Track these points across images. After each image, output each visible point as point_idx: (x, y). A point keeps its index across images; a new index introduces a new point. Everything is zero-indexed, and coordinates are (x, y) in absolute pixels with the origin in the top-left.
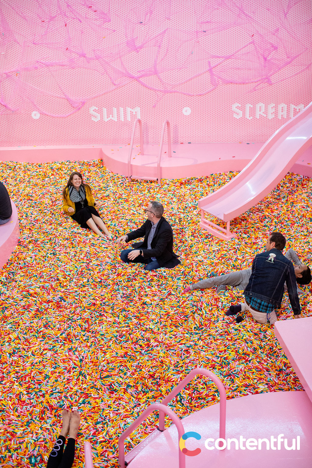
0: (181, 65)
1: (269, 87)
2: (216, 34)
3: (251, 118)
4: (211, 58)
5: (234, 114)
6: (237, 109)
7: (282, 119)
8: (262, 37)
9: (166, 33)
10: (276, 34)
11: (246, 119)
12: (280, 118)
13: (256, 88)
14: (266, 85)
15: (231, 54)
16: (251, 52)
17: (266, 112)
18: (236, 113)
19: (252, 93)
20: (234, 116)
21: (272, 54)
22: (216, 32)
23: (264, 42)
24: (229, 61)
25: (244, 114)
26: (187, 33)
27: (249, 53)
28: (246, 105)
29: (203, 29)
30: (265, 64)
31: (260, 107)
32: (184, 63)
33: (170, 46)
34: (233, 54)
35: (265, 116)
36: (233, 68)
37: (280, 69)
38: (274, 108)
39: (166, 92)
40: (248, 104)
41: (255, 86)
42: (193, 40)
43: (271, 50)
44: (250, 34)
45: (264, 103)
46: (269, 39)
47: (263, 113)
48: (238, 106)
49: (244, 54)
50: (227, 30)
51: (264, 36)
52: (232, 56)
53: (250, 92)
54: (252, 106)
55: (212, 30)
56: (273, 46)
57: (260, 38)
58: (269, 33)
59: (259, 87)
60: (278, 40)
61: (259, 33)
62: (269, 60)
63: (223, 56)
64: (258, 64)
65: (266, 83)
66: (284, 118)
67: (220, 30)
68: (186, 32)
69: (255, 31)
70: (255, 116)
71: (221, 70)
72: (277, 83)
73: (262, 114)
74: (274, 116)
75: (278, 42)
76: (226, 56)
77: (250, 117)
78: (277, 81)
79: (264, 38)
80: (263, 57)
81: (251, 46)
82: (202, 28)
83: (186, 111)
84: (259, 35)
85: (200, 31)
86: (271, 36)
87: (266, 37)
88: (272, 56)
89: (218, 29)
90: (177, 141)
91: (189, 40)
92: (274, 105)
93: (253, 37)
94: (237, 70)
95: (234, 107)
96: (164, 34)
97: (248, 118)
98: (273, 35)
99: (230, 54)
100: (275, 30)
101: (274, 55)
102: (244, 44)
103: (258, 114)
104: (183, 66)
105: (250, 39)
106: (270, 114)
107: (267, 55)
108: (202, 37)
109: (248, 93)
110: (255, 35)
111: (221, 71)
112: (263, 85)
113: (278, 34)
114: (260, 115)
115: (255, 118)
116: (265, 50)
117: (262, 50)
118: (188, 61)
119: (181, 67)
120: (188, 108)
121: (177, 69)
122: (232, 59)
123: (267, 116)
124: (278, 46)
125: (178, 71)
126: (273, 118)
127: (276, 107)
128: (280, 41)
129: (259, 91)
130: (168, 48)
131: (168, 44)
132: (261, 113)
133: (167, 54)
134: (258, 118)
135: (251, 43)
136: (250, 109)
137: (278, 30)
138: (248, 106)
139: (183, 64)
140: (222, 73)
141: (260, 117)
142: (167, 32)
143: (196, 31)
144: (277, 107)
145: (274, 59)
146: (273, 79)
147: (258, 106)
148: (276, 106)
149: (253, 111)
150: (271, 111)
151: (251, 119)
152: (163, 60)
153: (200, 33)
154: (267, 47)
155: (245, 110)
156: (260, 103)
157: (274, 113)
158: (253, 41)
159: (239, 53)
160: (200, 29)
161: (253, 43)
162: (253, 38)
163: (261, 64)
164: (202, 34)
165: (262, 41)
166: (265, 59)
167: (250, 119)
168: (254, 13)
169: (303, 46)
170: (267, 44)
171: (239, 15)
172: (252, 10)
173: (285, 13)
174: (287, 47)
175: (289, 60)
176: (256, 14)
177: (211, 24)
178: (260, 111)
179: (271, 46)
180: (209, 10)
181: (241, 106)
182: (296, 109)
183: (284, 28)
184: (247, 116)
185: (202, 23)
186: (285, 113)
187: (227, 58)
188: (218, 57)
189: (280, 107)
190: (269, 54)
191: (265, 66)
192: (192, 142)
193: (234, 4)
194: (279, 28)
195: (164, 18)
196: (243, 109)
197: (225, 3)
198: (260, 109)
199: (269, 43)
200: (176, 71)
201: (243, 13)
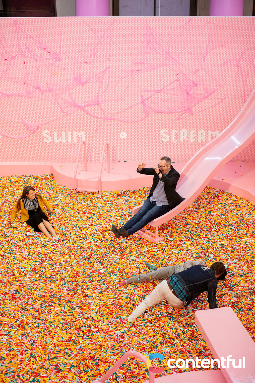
1: (191, 116)
2: (147, 73)
3: (176, 141)
4: (143, 92)
5: (162, 138)
6: (164, 134)
8: (185, 76)
9: (107, 71)
10: (196, 73)
11: (172, 142)
12: (200, 142)
13: (180, 117)
14: (188, 114)
15: (160, 89)
16: (176, 87)
17: (188, 137)
18: (164, 137)
19: (177, 120)
20: (162, 140)
21: (193, 89)
22: (148, 71)
23: (187, 80)
24: (158, 94)
25: (170, 138)
27: (175, 88)
28: (172, 130)
29: (137, 69)
30: (187, 97)
31: (184, 132)
32: (122, 96)
33: (110, 81)
34: (162, 89)
35: (188, 140)
36: (162, 101)
37: (199, 102)
38: (195, 134)
39: (106, 119)
40: (174, 130)
41: (179, 115)
42: (129, 77)
43: (192, 87)
44: (175, 73)
45: (186, 129)
46: (191, 78)
47: (186, 137)
48: (165, 132)
49: (170, 89)
50: (156, 69)
51: (187, 75)
52: (160, 90)
53: (175, 120)
54: (177, 132)
56: (194, 83)
57: (184, 77)
58: (191, 72)
59: (183, 116)
60: (198, 78)
61: (182, 73)
62: (190, 94)
63: (153, 91)
64: (182, 97)
65: (188, 113)
66: (203, 142)
67: (151, 69)
68: (123, 70)
69: (180, 71)
70: (179, 140)
71: (152, 101)
72: (197, 113)
73: (185, 138)
74: (195, 140)
75: (198, 80)
76: (156, 91)
77: (175, 140)
78: (197, 111)
80: (186, 92)
81: (176, 83)
82: (136, 68)
83: (123, 135)
84: (182, 74)
85: (134, 70)
86: (192, 75)
87: (188, 76)
88: (193, 91)
89: (149, 68)
90: (115, 160)
91: (126, 77)
92: (195, 131)
93: (177, 76)
94: (164, 102)
95: (162, 132)
96: (105, 72)
97: (174, 141)
98: (194, 74)
99: (159, 89)
100: (196, 70)
101: (195, 90)
102: (171, 81)
103: (182, 138)
104: (120, 98)
105: (175, 77)
106: (192, 139)
107: (189, 90)
108: (136, 74)
110: (180, 74)
111: (152, 103)
112: (186, 114)
113: (198, 73)
114: (183, 139)
115: (179, 141)
116: (188, 86)
117: (185, 86)
118: (124, 94)
120: (125, 133)
121: (116, 101)
122: (160, 93)
123: (189, 140)
125: (116, 103)
126: (194, 142)
127: (197, 133)
128: (199, 79)
129: (183, 119)
130: (108, 84)
131: (108, 80)
132: (184, 137)
133: (107, 88)
134: (182, 141)
135: (176, 81)
136: (175, 134)
137: (198, 70)
138: (174, 132)
139: (120, 97)
141: (183, 140)
142: (107, 70)
143: (132, 70)
145: (195, 93)
146: (194, 110)
147: (182, 132)
148: (196, 132)
149: (177, 136)
150: (192, 135)
151: (176, 143)
152: (104, 93)
153: (134, 72)
154: (189, 83)
156: (184, 129)
158: (178, 78)
159: (166, 88)
160: (134, 68)
161: (178, 80)
162: (178, 77)
163: (185, 97)
164: (136, 73)
165: (185, 79)
166: (188, 94)
167: (175, 142)
168: (178, 57)
169: (218, 83)
170: (189, 82)
171: (166, 58)
172: (177, 54)
173: (203, 57)
174: (205, 84)
175: (207, 94)
176: (180, 57)
177: (144, 64)
178: (183, 136)
179: (192, 83)
180: (142, 53)
181: (168, 132)
182: (213, 135)
183: (203, 69)
184: (173, 140)
185: (136, 63)
186: (204, 137)
187: (157, 92)
188: (149, 91)
189: (200, 133)
190: (191, 89)
191: (187, 99)
192: (128, 161)
193: (163, 49)
194: (199, 68)
195: (105, 58)
196: (170, 134)
197: (155, 48)
198: (183, 134)
199: (191, 81)
200: (114, 102)
201: (170, 57)
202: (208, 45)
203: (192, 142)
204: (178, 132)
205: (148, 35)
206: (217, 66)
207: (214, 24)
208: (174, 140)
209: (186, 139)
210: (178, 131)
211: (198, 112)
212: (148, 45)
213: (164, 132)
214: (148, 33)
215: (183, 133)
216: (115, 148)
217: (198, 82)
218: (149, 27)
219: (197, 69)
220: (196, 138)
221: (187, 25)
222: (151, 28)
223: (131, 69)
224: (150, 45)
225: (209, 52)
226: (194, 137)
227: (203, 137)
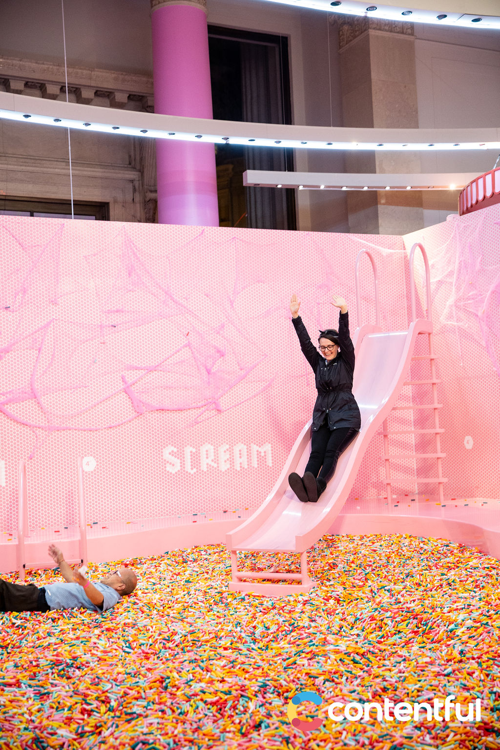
0: (77, 383)
1: (218, 416)
2: (132, 331)
3: (195, 470)
4: (125, 369)
5: (168, 465)
6: (171, 456)
7: (241, 470)
8: (202, 337)
9: (51, 327)
10: (221, 332)
11: (187, 472)
12: (239, 469)
13: (198, 419)
14: (213, 413)
15: (157, 364)
16: (187, 360)
17: (216, 460)
18: (170, 464)
19: (192, 427)
20: (168, 469)
21: (218, 363)
22: (132, 328)
23: (204, 345)
24: (155, 374)
25: (183, 465)
26: (86, 327)
27: (184, 362)
28: (185, 448)
29: (112, 322)
30: (209, 379)
31: (207, 451)
32: (82, 379)
33: (58, 348)
34: (161, 364)
35: (215, 465)
36: (162, 387)
37: (231, 388)
38: (228, 452)
39: (50, 429)
40: (188, 446)
41: (197, 416)
42: (95, 339)
43: (215, 358)
44: (183, 332)
45: (212, 444)
46: (212, 340)
47: (212, 461)
48: (173, 451)
49: (177, 363)
50: (148, 324)
51: (204, 336)
52: (158, 366)
53: (190, 426)
54: (194, 450)
55: (126, 324)
56: (219, 351)
57: (199, 339)
58: (211, 330)
59: (203, 417)
60: (225, 342)
61: (196, 331)
62: (214, 373)
63: (144, 367)
64: (198, 379)
65: (213, 410)
66: (244, 468)
67: (137, 324)
68: (83, 326)
69: (191, 327)
70: (200, 467)
71: (143, 389)
72: (228, 409)
73: (210, 463)
74: (229, 466)
75: (225, 345)
76: (150, 367)
77: (192, 469)
78: (228, 406)
79: (204, 339)
80: (206, 368)
81: (186, 350)
82: (109, 321)
83: (88, 464)
84: (196, 334)
85: (106, 326)
86: (214, 335)
87: (207, 337)
88: (218, 366)
89: (134, 322)
90: (73, 522)
91: (89, 339)
92: (228, 446)
93: (188, 337)
94: (167, 390)
95: (166, 455)
96: (47, 329)
97: (190, 471)
98: (217, 333)
99: (155, 364)
100: (219, 326)
101: (221, 364)
102: (176, 347)
103: (205, 463)
104: (79, 384)
105: (183, 339)
106: (223, 463)
107: (211, 364)
108: (109, 334)
109: (187, 427)
110: (191, 334)
111: (143, 392)
112: (208, 413)
113: (224, 332)
114: (207, 464)
115: (200, 470)
116: (208, 356)
117: (203, 356)
118: (88, 375)
119: (77, 386)
120: (91, 458)
121: (71, 389)
122: (158, 372)
123: (218, 467)
124: (225, 351)
125: (71, 393)
126: (228, 469)
127: (231, 450)
128: (227, 343)
129: (203, 423)
130: (54, 353)
131: (54, 346)
132: (209, 461)
133: (52, 362)
134: (205, 470)
135: (186, 347)
136: (191, 455)
137: (223, 326)
138: (189, 450)
139: (80, 381)
140: (144, 394)
141: (207, 468)
142: (51, 325)
143: (101, 326)
144: (233, 450)
145: (221, 371)
146: (224, 403)
147: (203, 449)
148: (230, 448)
149: (196, 459)
150: (224, 456)
151: (195, 473)
152: (46, 373)
153: (106, 329)
154: (210, 352)
155: (184, 458)
156: (206, 443)
157: (228, 460)
158: (189, 342)
159: (168, 362)
160: (106, 322)
161: (188, 345)
162: (189, 339)
163: (203, 380)
164: (109, 330)
165: (202, 344)
166: (209, 372)
167: (192, 472)
168: (187, 300)
169: (260, 351)
170: (210, 348)
171: (164, 302)
172: (184, 295)
173: (231, 302)
174: (238, 353)
175: (243, 373)
176: (190, 301)
177: (124, 314)
178: (207, 458)
179: (215, 351)
180: (120, 292)
181: (178, 451)
182: (260, 453)
183: (232, 324)
184: (188, 468)
185: (109, 312)
186: (244, 459)
187: (150, 370)
188: (137, 368)
189: (237, 449)
190: (213, 363)
191: (209, 382)
192: (100, 521)
193: (157, 284)
194: (224, 323)
195: (46, 301)
196: (181, 456)
197: (143, 282)
198: (207, 454)
199: (212, 347)
200: (68, 392)
201: (171, 299)
202: (237, 278)
203: (223, 470)
204: (196, 452)
205: (129, 257)
206: (256, 318)
207: (243, 242)
208: (190, 467)
209: (213, 464)
210: (196, 448)
211: (231, 408)
212: (129, 277)
213: (171, 451)
214: (128, 254)
215: (205, 453)
216: (72, 493)
217: (225, 348)
218: (131, 242)
219: (222, 324)
220: (231, 461)
221: (197, 240)
222: (133, 244)
223: (100, 324)
224: (134, 276)
225: (240, 293)
226: (226, 459)
227: (242, 458)
